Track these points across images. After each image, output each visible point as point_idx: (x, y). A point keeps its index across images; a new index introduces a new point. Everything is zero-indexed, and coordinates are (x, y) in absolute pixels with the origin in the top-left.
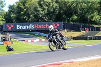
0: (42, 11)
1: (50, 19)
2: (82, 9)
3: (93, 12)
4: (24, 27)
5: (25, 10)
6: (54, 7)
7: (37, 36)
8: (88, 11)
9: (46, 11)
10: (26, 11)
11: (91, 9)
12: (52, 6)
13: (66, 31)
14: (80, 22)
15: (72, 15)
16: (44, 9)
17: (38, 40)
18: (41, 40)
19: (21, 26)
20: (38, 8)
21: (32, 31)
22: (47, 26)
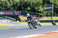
0: (9, 4)
1: (14, 9)
2: (33, 4)
3: (39, 6)
7: (6, 19)
8: (36, 5)
9: (12, 4)
10: (1, 3)
11: (38, 4)
12: (16, 2)
13: (22, 16)
15: (27, 7)
16: (10, 3)
17: (5, 21)
18: (7, 21)
20: (7, 2)
22: (11, 13)
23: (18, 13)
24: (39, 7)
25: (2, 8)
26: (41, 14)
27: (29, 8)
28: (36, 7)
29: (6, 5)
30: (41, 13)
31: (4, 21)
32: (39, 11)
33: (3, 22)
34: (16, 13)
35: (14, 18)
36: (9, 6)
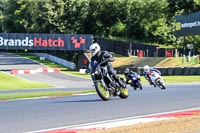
0: (54, 10)
1: (70, 28)
2: (135, 10)
3: (156, 18)
4: (12, 43)
5: (24, 6)
6: (79, 3)
7: (42, 62)
8: (146, 16)
9: (62, 10)
10: (26, 9)
11: (151, 12)
12: (75, 3)
14: (130, 37)
15: (114, 21)
16: (57, 7)
17: (40, 70)
18: (45, 71)
19: (6, 41)
21: (29, 51)
23: (83, 41)
24: (155, 23)
25: (29, 26)
26: (161, 46)
27: (121, 26)
28: (144, 20)
29: (44, 16)
30: (162, 42)
31: (36, 70)
32: (156, 34)
33: (32, 72)
34: (75, 41)
35: (69, 60)
36: (52, 17)
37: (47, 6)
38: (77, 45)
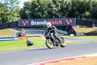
0: (56, 7)
2: (94, 5)
4: (38, 23)
5: (39, 6)
6: (67, 3)
9: (60, 7)
10: (41, 7)
13: (78, 26)
14: (92, 18)
19: (35, 22)
20: (51, 4)
21: (46, 27)
22: (60, 22)
25: (42, 15)
27: (88, 13)
29: (51, 10)
35: (63, 30)
36: (55, 11)
37: (53, 5)
38: (68, 23)
